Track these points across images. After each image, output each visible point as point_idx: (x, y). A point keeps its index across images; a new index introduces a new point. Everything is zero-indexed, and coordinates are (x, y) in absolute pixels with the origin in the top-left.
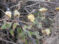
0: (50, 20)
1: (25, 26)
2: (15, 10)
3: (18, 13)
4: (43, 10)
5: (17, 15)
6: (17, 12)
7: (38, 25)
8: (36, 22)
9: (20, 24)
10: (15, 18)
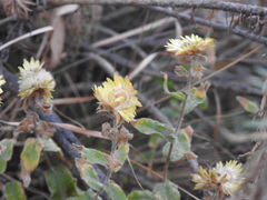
0: (247, 108)
1: (86, 151)
2: (25, 61)
3: (45, 78)
4: (186, 49)
5: (40, 92)
6: (36, 71)
7: (169, 143)
8: (153, 122)
9: (65, 142)
10: (30, 108)
